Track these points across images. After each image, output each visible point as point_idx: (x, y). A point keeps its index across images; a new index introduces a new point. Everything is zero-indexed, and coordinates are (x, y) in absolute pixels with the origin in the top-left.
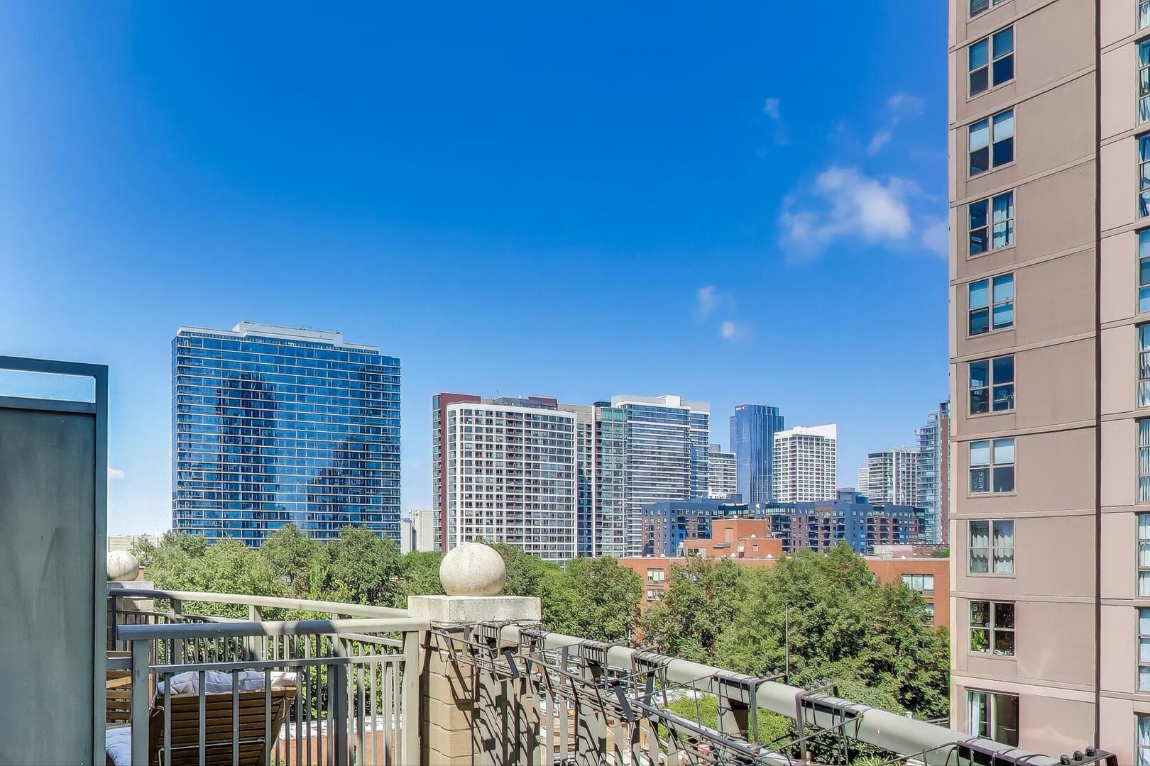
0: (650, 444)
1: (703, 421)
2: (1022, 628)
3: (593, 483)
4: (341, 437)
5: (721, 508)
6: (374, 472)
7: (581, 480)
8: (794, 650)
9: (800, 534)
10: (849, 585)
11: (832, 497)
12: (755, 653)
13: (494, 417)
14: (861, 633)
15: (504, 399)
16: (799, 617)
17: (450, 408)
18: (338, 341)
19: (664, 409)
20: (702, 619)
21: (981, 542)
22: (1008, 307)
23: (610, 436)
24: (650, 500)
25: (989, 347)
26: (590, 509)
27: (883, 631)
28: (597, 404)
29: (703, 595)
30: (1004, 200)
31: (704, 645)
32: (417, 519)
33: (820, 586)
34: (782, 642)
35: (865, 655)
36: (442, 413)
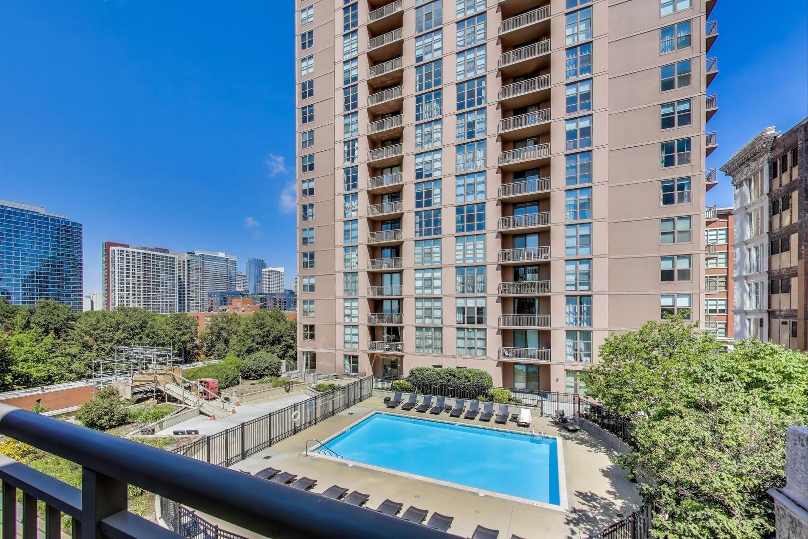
0: (212, 270)
1: (234, 263)
2: (317, 332)
3: (186, 283)
4: (46, 257)
5: (241, 294)
6: (66, 274)
7: (180, 282)
8: (258, 343)
9: (270, 303)
10: (278, 321)
11: (282, 291)
12: (243, 345)
13: (136, 254)
14: (282, 337)
15: (142, 247)
16: (260, 332)
17: (112, 248)
18: (42, 211)
19: (219, 257)
20: (225, 334)
21: (306, 307)
22: (313, 238)
23: (194, 265)
24: (212, 290)
25: (308, 249)
26: (184, 294)
27: (290, 335)
28: (188, 253)
29: (225, 325)
30: (312, 206)
31: (225, 343)
32: (94, 296)
33: (268, 321)
34: (253, 341)
35: (283, 344)
36: (107, 250)
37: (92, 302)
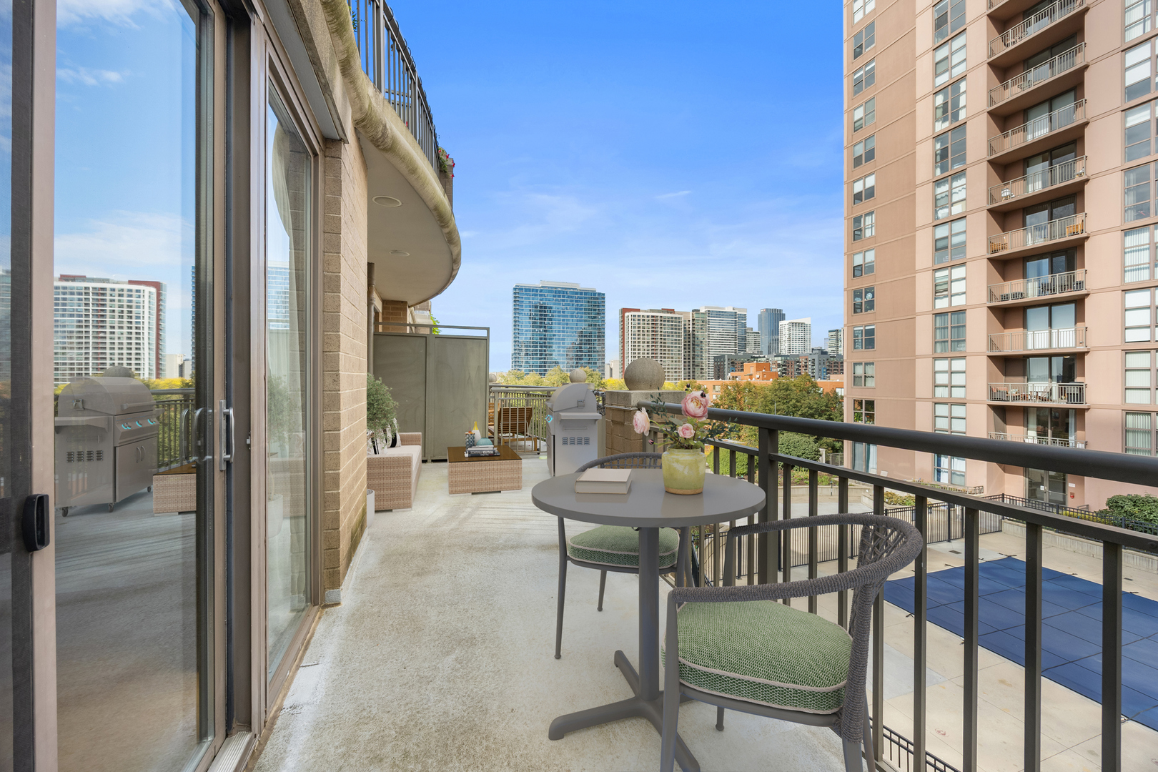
0: (718, 328)
1: (744, 317)
2: (878, 412)
3: (691, 347)
4: (581, 329)
6: (594, 344)
7: (685, 345)
10: (808, 392)
11: (809, 351)
13: (646, 318)
15: (651, 310)
16: (782, 407)
17: (626, 314)
19: (725, 312)
23: (699, 325)
26: (689, 359)
28: (693, 311)
32: (613, 363)
36: (623, 317)
37: (611, 369)
